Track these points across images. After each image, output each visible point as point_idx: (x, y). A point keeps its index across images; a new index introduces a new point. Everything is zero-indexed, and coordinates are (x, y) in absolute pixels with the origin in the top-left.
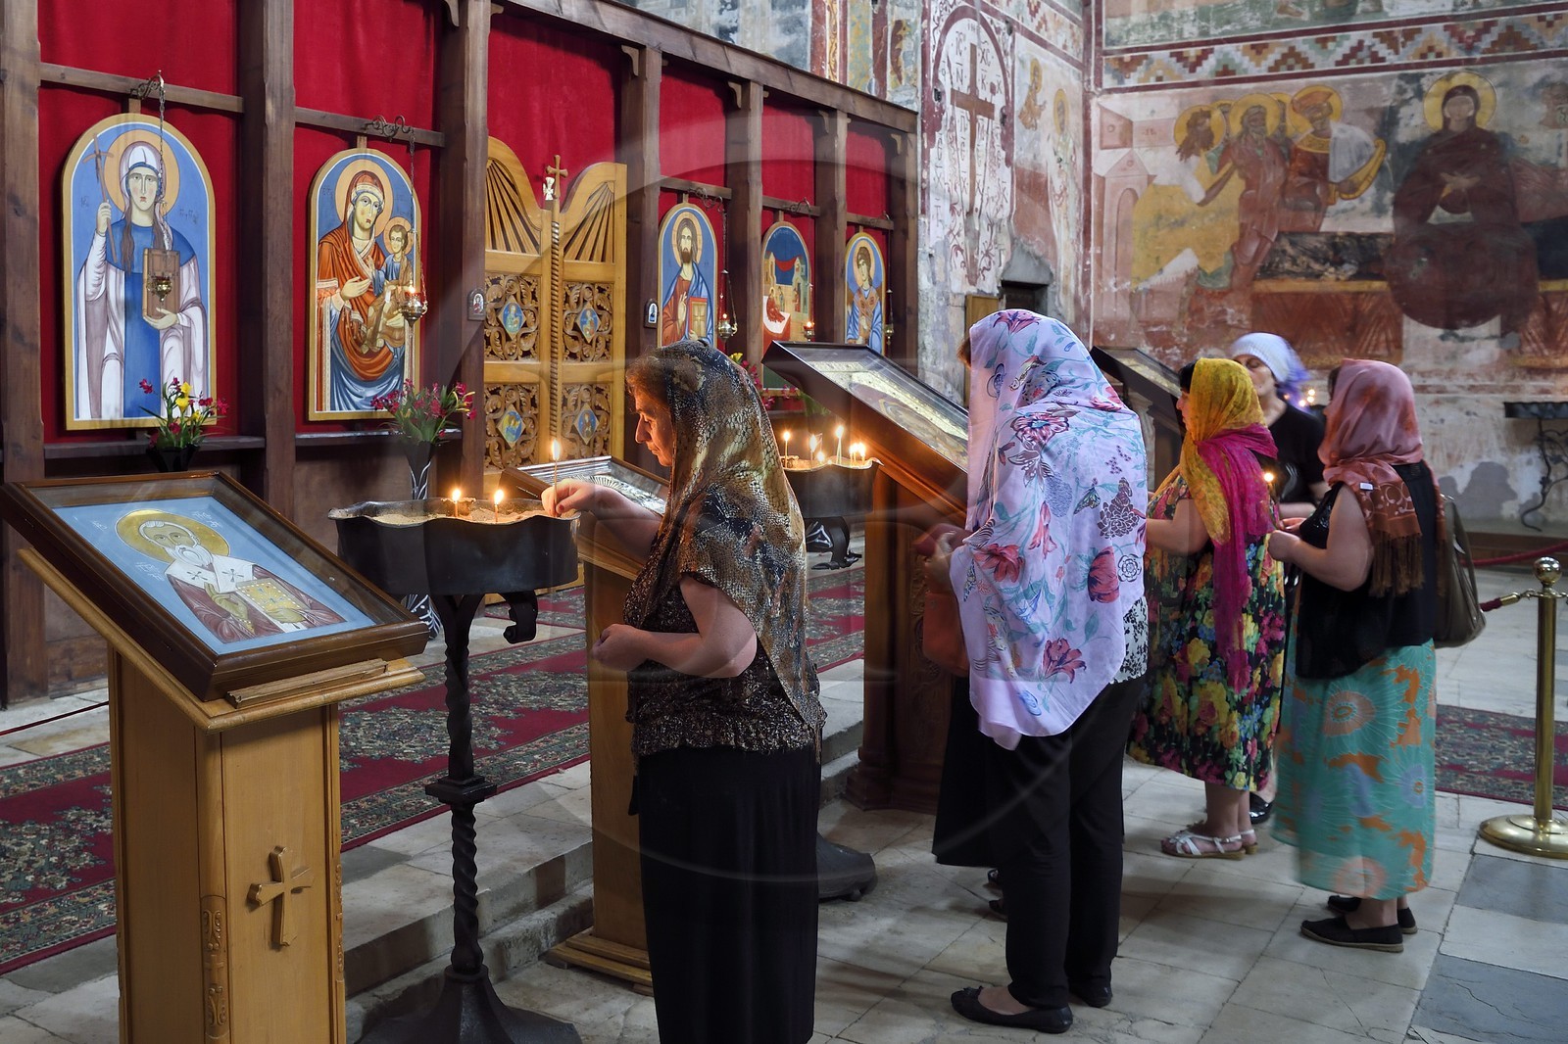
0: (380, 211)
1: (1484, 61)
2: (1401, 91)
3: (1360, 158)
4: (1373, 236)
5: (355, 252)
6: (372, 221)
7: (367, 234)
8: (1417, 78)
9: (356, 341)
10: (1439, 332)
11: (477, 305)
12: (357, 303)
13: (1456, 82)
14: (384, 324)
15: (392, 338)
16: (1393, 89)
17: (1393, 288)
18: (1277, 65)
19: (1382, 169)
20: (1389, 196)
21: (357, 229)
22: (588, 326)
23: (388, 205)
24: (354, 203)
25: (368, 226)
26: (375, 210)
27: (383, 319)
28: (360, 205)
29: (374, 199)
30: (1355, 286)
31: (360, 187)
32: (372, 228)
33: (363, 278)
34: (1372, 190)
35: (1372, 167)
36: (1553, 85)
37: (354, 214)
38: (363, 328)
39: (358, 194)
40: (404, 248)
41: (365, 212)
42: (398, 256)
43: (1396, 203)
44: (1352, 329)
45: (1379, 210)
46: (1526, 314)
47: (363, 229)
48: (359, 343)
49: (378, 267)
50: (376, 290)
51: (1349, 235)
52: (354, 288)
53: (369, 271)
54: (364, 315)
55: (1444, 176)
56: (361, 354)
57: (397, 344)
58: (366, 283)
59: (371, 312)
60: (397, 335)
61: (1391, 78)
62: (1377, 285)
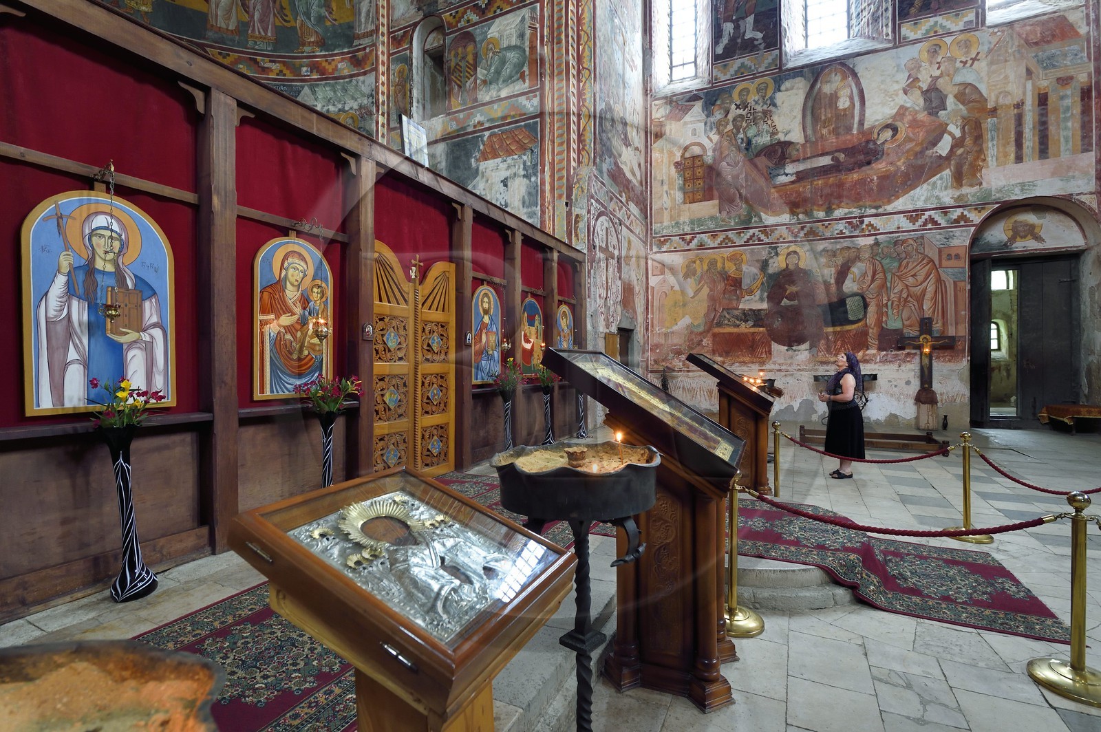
0: (305, 275)
1: (801, 241)
2: (770, 253)
3: (754, 279)
4: (760, 310)
5: (287, 299)
6: (300, 280)
7: (295, 289)
8: (776, 248)
9: (289, 351)
10: (786, 348)
11: (368, 331)
12: (288, 329)
13: (791, 249)
14: (309, 342)
15: (314, 350)
16: (767, 252)
17: (767, 331)
18: (721, 243)
19: (762, 284)
20: (766, 294)
21: (288, 285)
22: (435, 344)
23: (311, 272)
24: (287, 269)
25: (296, 283)
26: (301, 275)
27: (308, 339)
28: (291, 271)
29: (300, 268)
30: (753, 330)
31: (290, 260)
32: (299, 285)
33: (293, 314)
34: (759, 292)
35: (759, 283)
36: (828, 251)
37: (286, 276)
38: (294, 344)
39: (289, 264)
40: (322, 298)
41: (294, 275)
42: (318, 302)
43: (768, 297)
44: (752, 347)
45: (762, 300)
46: (819, 340)
47: (293, 285)
48: (291, 354)
49: (304, 309)
50: (303, 322)
51: (751, 310)
52: (286, 320)
53: (298, 310)
54: (294, 336)
55: (787, 286)
56: (292, 360)
57: (317, 354)
58: (295, 318)
59: (299, 334)
60: (317, 348)
61: (766, 248)
62: (761, 329)
